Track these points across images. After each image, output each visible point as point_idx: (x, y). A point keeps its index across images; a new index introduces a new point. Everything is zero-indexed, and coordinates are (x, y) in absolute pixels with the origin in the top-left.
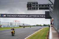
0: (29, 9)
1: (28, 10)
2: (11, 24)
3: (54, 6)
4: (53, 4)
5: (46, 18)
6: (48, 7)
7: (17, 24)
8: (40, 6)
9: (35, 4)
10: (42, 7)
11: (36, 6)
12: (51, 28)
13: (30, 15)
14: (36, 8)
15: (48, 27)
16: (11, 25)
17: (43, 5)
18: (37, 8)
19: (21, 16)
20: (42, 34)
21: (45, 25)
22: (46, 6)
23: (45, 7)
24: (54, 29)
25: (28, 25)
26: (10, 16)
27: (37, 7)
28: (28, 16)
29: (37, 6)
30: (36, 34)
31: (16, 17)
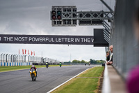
0: (55, 23)
1: (53, 26)
2: (14, 58)
3: (114, 15)
4: (111, 12)
5: (96, 45)
6: (101, 18)
7: (27, 60)
8: (81, 16)
9: (69, 10)
10: (87, 19)
11: (71, 15)
12: (108, 68)
13: (58, 37)
14: (72, 22)
15: (101, 66)
16: (14, 61)
17: (88, 15)
18: (74, 20)
19: (37, 40)
20: (87, 82)
21: (92, 62)
22: (96, 16)
23: (94, 18)
24: (114, 70)
25: (53, 62)
26: (11, 39)
27: (74, 18)
28: (54, 40)
29: (74, 15)
30: (73, 84)
31: (25, 43)
